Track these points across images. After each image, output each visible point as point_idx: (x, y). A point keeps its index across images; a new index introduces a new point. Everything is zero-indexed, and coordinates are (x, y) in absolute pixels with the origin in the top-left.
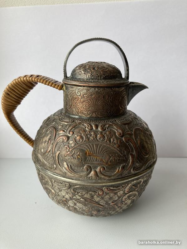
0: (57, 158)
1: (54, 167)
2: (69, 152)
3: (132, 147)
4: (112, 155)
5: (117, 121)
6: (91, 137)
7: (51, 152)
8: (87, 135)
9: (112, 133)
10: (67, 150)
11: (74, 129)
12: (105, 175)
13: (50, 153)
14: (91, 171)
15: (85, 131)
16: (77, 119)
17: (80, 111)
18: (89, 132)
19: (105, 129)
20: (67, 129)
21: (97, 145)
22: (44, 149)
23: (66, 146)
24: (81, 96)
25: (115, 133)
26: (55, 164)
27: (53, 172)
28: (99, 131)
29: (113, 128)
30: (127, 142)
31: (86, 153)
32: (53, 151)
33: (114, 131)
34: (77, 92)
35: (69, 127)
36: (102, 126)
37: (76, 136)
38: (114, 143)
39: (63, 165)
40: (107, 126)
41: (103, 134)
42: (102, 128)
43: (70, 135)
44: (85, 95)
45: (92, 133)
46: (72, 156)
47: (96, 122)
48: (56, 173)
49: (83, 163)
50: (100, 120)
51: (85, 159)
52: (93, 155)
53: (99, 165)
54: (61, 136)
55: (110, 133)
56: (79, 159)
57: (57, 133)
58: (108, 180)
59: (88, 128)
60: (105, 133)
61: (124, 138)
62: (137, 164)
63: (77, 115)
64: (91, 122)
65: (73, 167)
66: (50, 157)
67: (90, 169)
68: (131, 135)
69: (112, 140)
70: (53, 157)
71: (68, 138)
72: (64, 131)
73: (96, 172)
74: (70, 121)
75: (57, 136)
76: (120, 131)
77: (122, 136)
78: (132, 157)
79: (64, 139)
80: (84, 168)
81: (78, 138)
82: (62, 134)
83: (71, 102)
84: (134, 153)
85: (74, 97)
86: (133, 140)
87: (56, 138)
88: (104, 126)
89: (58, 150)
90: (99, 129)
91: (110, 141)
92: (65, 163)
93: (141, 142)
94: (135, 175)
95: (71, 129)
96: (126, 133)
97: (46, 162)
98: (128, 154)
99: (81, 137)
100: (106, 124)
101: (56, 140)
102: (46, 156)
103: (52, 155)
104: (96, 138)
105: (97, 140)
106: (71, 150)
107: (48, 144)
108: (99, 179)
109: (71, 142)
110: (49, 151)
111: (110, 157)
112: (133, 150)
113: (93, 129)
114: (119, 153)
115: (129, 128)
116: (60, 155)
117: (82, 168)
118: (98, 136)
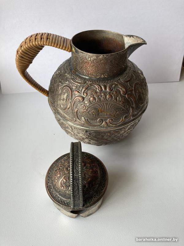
0: (76, 114)
1: (74, 120)
2: (85, 110)
3: (132, 101)
4: (118, 110)
5: (121, 79)
6: (102, 98)
7: (70, 108)
8: (98, 96)
9: (118, 93)
10: (84, 109)
11: (87, 90)
12: (113, 124)
13: (69, 110)
14: (103, 122)
15: (96, 92)
16: (88, 80)
17: (90, 73)
18: (100, 93)
19: (112, 89)
20: (81, 91)
21: (107, 104)
22: (63, 105)
23: (83, 105)
24: (91, 62)
25: (120, 92)
26: (75, 118)
27: (73, 123)
28: (107, 92)
29: (118, 87)
30: (129, 98)
31: (99, 110)
32: (71, 108)
33: (120, 90)
34: (87, 57)
35: (83, 88)
36: (109, 87)
37: (89, 97)
38: (120, 101)
39: (81, 118)
40: (114, 86)
41: (111, 94)
42: (110, 89)
43: (84, 96)
44: (95, 61)
45: (102, 94)
46: (88, 113)
47: (104, 82)
48: (75, 123)
49: (97, 117)
50: (107, 80)
51: (98, 114)
52: (104, 112)
53: (108, 118)
54: (77, 96)
55: (116, 92)
56: (94, 115)
57: (73, 93)
58: (115, 126)
59: (98, 89)
60: (113, 93)
61: (127, 95)
62: (135, 113)
63: (87, 76)
64: (100, 83)
65: (89, 120)
66: (70, 112)
67: (102, 121)
68: (132, 91)
69: (118, 98)
70: (73, 113)
71: (83, 98)
72: (79, 92)
73: (106, 123)
74: (82, 81)
75: (73, 96)
76: (124, 90)
77: (126, 94)
78: (132, 109)
79: (80, 99)
80: (98, 120)
81: (91, 99)
82: (77, 95)
83: (81, 64)
84: (134, 106)
85: (85, 61)
86: (133, 95)
87: (73, 98)
88: (111, 87)
89: (76, 108)
90: (108, 90)
91: (116, 100)
92: (83, 118)
93: (139, 95)
94: (133, 120)
95: (85, 90)
96: (129, 90)
97: (66, 116)
98: (129, 108)
99: (94, 98)
100: (113, 84)
101: (73, 99)
102: (66, 111)
103: (71, 111)
104: (106, 99)
105: (107, 100)
106: (86, 108)
107: (66, 102)
108: (108, 127)
109: (86, 102)
110: (69, 108)
111: (117, 112)
112: (133, 104)
113: (102, 90)
114: (123, 108)
115: (131, 85)
116: (78, 111)
117: (96, 121)
118: (108, 96)
